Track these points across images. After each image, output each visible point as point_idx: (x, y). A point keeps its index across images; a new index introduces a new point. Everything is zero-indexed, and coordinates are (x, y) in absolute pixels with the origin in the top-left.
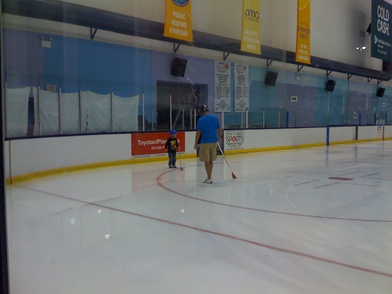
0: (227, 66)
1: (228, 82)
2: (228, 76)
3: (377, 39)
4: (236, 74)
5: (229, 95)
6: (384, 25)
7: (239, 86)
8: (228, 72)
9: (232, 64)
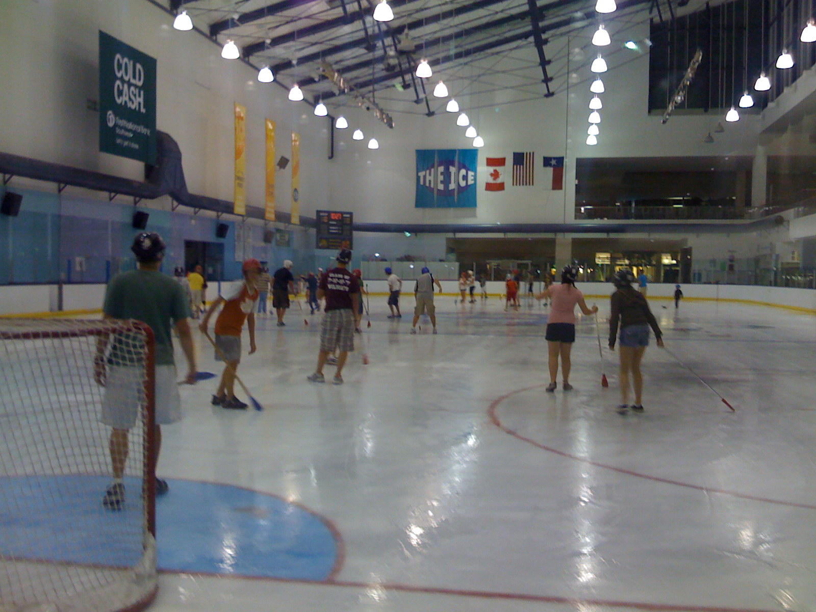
3: (114, 118)
6: (133, 92)
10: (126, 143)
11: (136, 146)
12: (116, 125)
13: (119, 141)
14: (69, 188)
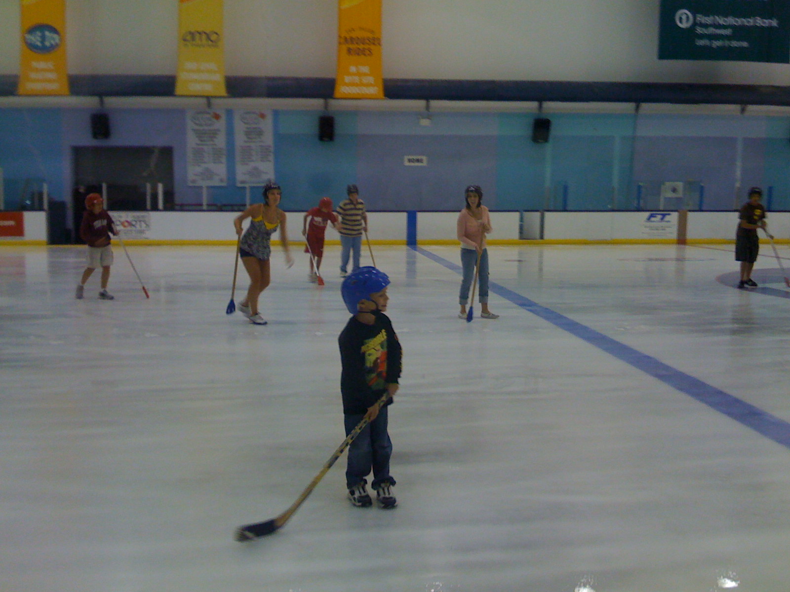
0: (217, 117)
1: (221, 141)
2: (219, 130)
4: (240, 128)
5: (224, 160)
7: (248, 144)
8: (221, 124)
9: (230, 113)
10: (716, 44)
11: (745, 44)
12: (695, 24)
13: (701, 43)
14: (646, 107)
